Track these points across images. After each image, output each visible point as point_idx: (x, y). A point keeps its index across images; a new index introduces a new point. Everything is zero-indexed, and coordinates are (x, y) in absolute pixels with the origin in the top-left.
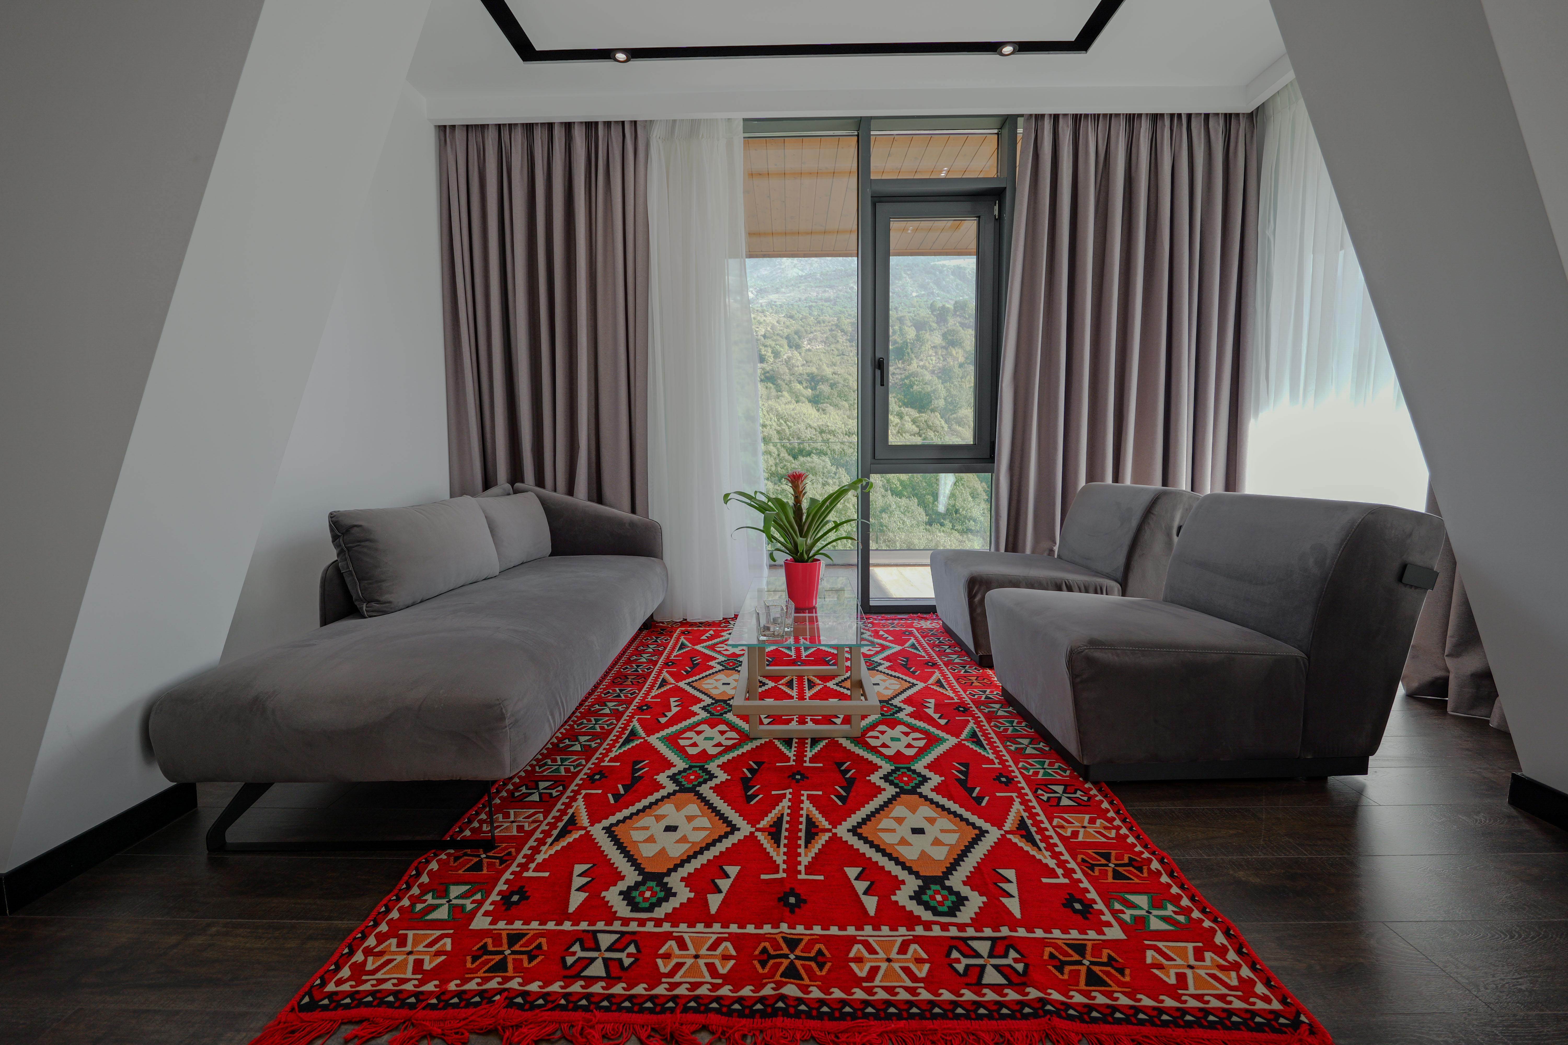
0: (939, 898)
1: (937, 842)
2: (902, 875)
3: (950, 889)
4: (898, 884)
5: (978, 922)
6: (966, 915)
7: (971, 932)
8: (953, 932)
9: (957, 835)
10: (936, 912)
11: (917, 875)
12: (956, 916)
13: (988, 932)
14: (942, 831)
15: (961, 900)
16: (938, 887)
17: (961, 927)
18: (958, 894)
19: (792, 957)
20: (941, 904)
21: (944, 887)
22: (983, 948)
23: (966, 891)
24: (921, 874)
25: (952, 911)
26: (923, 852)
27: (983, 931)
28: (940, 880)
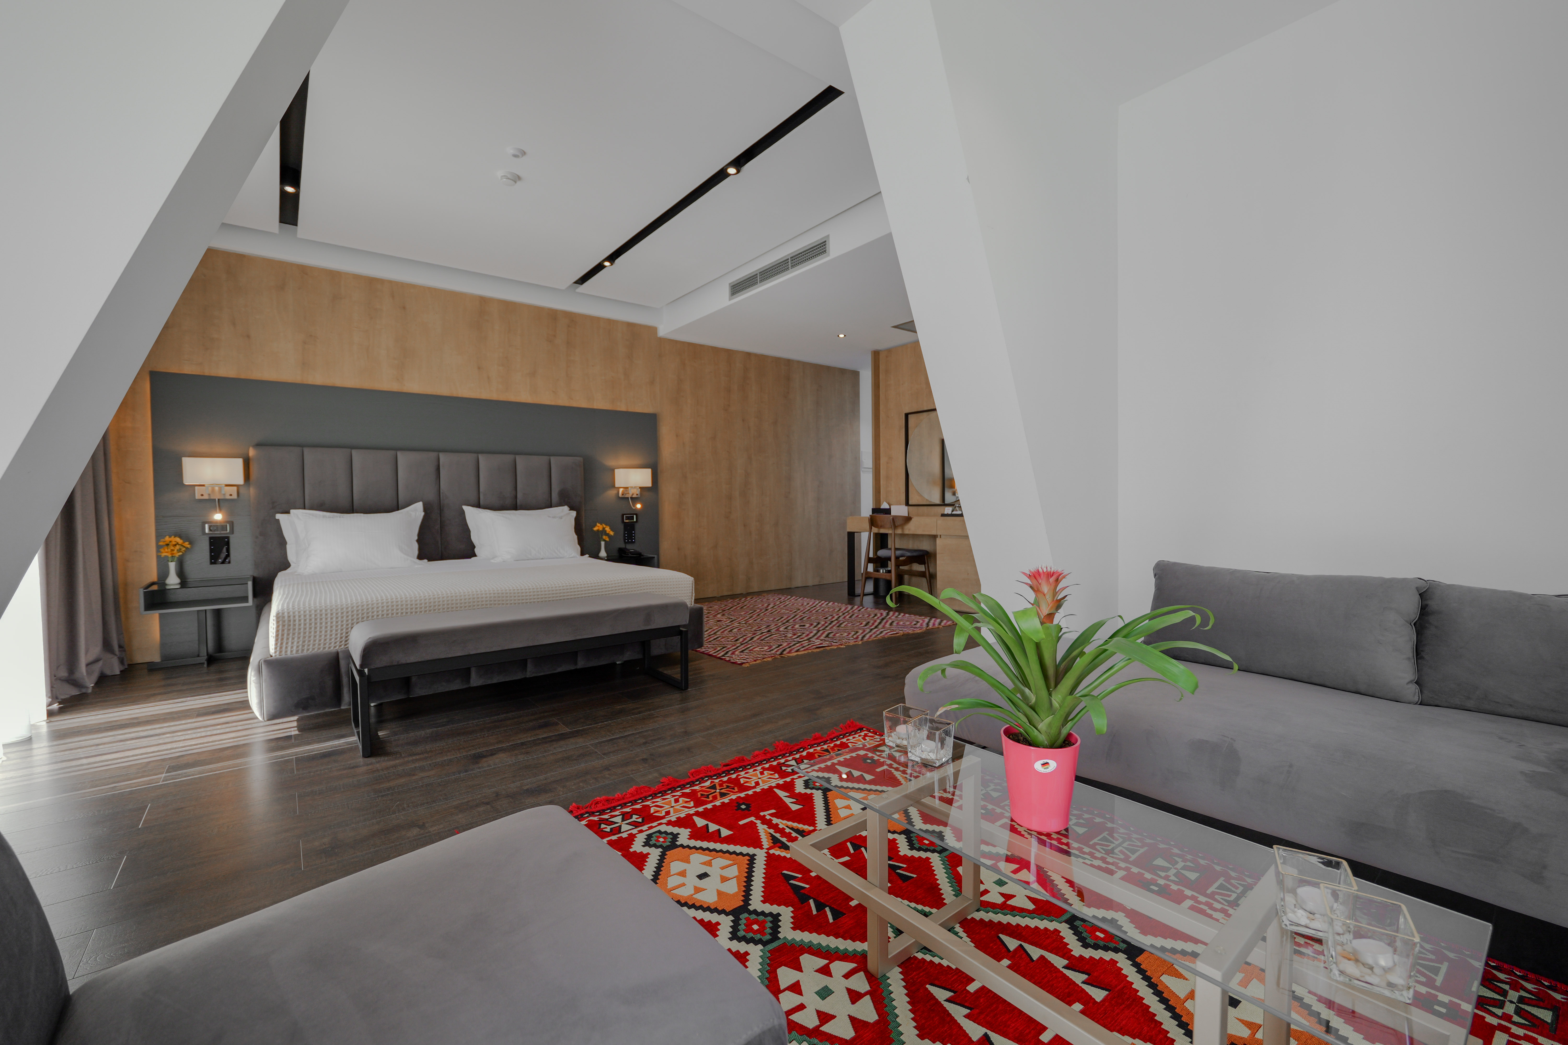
0: (661, 840)
1: (683, 874)
2: (693, 843)
3: (656, 847)
4: (691, 837)
5: (632, 837)
6: (640, 839)
7: (635, 831)
8: (645, 828)
9: (670, 886)
10: (659, 832)
11: (682, 846)
12: (647, 835)
13: (625, 835)
14: (683, 885)
15: (647, 844)
16: (665, 845)
17: (641, 831)
18: (650, 846)
19: (718, 791)
20: (659, 837)
21: (661, 846)
22: (625, 827)
23: (646, 850)
24: (681, 848)
25: (649, 836)
26: (689, 862)
27: (628, 834)
28: (665, 850)
